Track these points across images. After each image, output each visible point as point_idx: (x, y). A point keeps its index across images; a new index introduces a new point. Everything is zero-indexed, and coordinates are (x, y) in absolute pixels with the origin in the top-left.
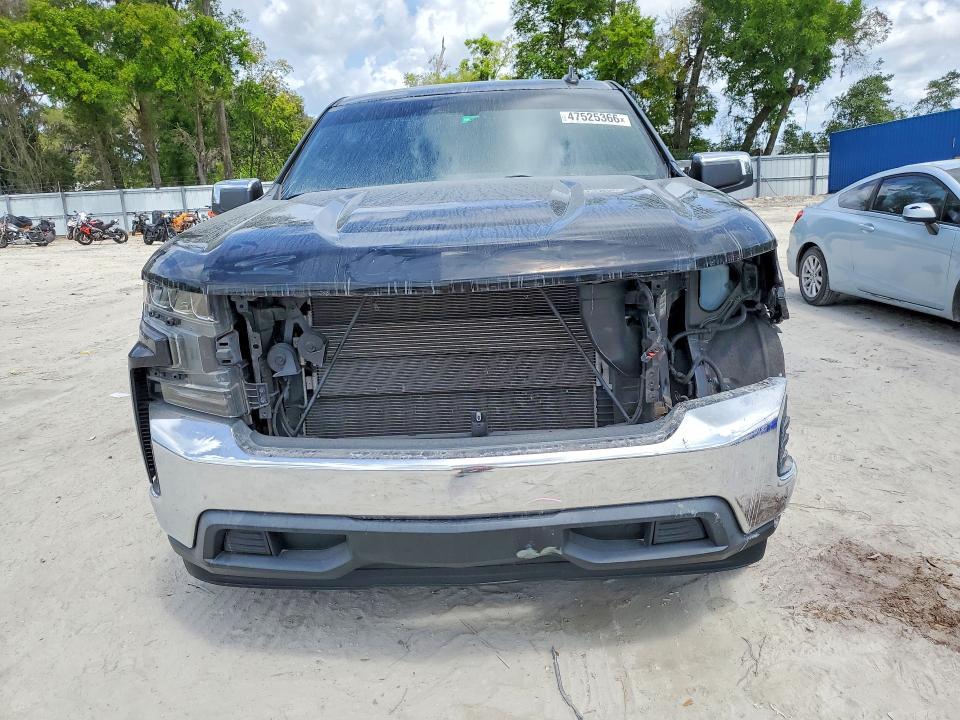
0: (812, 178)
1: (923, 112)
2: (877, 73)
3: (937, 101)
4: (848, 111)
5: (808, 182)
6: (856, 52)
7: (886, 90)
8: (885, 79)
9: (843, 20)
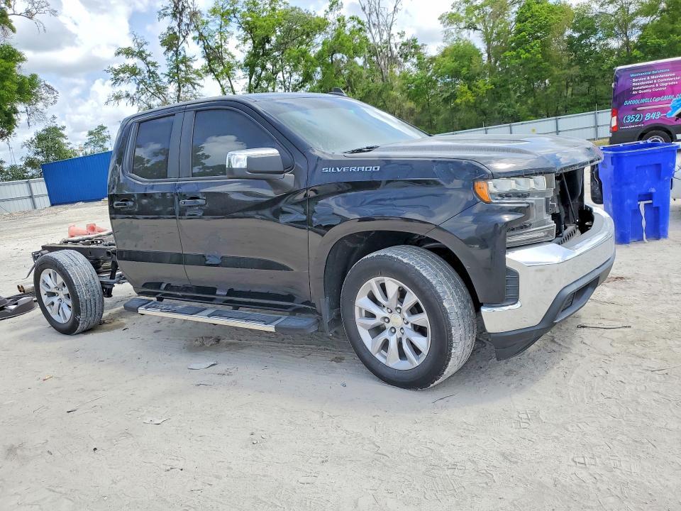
0: (31, 197)
1: (88, 151)
2: (54, 125)
3: (96, 143)
4: (40, 150)
5: (29, 200)
6: (37, 110)
7: (62, 136)
8: (60, 129)
9: (27, 86)
